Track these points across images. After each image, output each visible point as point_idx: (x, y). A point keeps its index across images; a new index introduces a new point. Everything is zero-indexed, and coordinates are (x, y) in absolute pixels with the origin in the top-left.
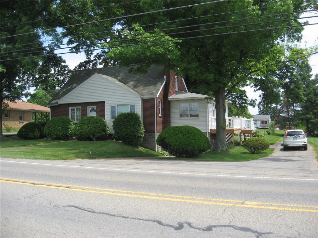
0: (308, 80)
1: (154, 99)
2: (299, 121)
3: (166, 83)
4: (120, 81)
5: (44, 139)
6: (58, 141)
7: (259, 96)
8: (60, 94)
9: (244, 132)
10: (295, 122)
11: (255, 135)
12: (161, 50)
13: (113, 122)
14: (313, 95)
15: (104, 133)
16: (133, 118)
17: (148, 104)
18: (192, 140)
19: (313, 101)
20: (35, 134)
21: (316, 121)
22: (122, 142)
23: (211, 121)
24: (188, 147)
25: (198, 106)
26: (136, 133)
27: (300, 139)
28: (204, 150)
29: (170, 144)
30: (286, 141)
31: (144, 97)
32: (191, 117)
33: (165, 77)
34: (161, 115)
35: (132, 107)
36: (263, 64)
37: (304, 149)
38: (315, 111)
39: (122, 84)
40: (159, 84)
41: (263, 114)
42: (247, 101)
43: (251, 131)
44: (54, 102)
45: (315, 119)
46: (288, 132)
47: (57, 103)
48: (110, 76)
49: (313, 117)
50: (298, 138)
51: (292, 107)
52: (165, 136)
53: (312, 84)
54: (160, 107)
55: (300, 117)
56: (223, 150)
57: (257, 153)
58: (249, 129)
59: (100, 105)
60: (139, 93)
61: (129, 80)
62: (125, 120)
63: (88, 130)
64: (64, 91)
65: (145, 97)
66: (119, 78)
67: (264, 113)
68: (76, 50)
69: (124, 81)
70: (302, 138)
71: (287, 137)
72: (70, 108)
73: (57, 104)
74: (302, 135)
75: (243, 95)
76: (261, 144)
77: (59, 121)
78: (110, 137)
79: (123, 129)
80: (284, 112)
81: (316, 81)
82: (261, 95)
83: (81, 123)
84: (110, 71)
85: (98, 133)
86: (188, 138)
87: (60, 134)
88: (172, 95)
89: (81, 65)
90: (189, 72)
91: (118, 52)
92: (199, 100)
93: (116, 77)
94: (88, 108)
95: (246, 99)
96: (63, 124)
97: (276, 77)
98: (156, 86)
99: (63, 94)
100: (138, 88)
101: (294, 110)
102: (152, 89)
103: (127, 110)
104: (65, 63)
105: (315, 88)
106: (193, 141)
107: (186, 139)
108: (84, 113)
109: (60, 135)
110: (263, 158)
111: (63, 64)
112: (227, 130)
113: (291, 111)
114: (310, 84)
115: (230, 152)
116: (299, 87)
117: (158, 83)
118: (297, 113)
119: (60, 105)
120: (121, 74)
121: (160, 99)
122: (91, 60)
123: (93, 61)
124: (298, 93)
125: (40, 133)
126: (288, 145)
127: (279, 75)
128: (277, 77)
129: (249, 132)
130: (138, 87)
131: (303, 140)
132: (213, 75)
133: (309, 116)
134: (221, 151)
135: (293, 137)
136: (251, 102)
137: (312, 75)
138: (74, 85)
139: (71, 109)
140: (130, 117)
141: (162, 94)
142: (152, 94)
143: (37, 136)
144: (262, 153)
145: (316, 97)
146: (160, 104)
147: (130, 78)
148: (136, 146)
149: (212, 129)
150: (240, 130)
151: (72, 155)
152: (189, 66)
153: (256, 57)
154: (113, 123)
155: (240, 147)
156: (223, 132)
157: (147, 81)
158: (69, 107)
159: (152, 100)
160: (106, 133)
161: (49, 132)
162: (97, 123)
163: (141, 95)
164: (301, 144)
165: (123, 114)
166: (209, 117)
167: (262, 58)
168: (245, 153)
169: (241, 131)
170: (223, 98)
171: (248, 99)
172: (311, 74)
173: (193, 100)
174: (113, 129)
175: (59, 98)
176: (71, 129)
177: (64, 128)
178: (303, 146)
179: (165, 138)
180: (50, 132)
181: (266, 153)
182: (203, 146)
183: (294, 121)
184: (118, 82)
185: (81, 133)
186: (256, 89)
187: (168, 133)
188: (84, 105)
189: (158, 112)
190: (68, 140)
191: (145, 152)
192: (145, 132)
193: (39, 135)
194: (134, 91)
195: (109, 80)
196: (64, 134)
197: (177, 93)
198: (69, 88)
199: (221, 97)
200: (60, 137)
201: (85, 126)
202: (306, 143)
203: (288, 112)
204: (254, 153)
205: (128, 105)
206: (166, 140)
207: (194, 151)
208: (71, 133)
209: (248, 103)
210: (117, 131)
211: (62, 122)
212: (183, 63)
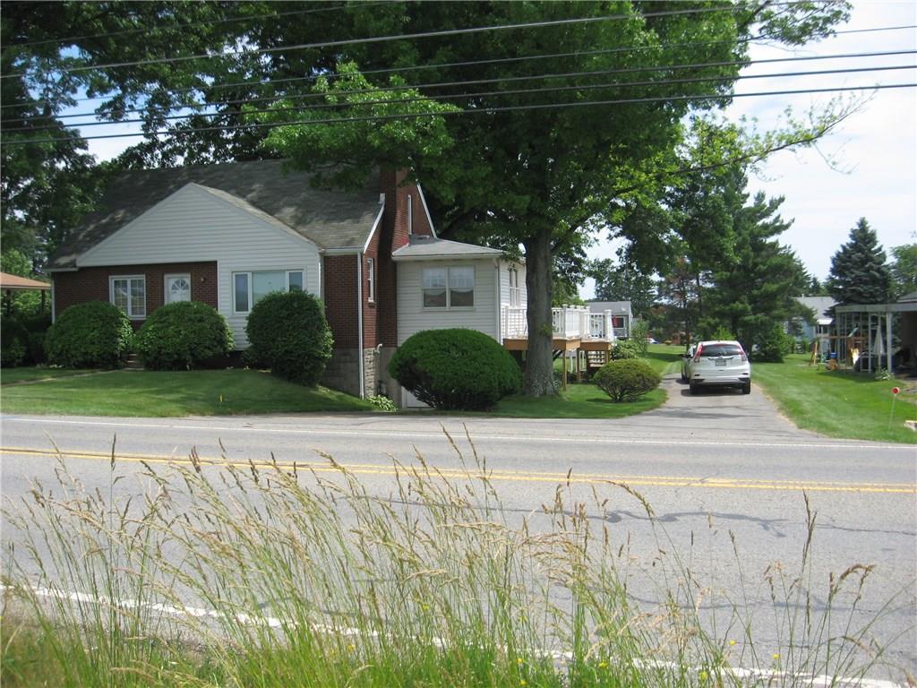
0: (736, 208)
1: (356, 256)
2: (714, 319)
3: (384, 213)
4: (253, 203)
5: (38, 366)
6: (90, 371)
7: (617, 252)
8: (81, 237)
9: (586, 347)
10: (704, 322)
11: (616, 354)
12: (407, 133)
13: (247, 318)
14: (750, 248)
15: (219, 350)
16: (305, 308)
17: (338, 270)
18: (485, 364)
19: (751, 265)
20: (13, 351)
21: (756, 319)
22: (272, 374)
23: (507, 317)
24: (475, 384)
25: (472, 277)
26: (314, 348)
27: (732, 364)
28: (513, 390)
29: (429, 375)
30: (700, 371)
31: (328, 251)
32: (452, 305)
33: (382, 196)
34: (372, 301)
35: (296, 276)
36: (647, 173)
37: (741, 390)
38: (755, 292)
39: (264, 213)
40: (367, 217)
41: (609, 300)
42: (583, 265)
43: (608, 343)
44: (63, 260)
45: (755, 314)
46: (704, 348)
47: (73, 264)
48: (227, 190)
49: (749, 308)
50: (728, 362)
51: (694, 282)
52: (414, 356)
53: (749, 220)
54: (371, 279)
55: (717, 309)
56: (545, 393)
57: (629, 401)
58: (602, 340)
59: (203, 274)
60: (312, 240)
61: (281, 203)
62: (284, 313)
63: (178, 340)
64: (89, 229)
65: (332, 252)
66: (249, 196)
67: (611, 296)
68: (115, 112)
69: (267, 205)
70: (737, 363)
71: (702, 359)
72: (112, 279)
73: (75, 266)
74: (737, 354)
75: (574, 248)
76: (641, 377)
77: (90, 316)
78: (235, 359)
79: (279, 339)
80: (672, 294)
81: (759, 212)
82: (622, 250)
83: (156, 322)
84: (222, 176)
85: (206, 348)
86: (475, 359)
87: (94, 350)
88: (401, 246)
89: (130, 155)
90: (468, 189)
91: (297, 135)
92: (476, 261)
93: (241, 194)
94: (165, 280)
95: (580, 259)
96: (101, 323)
97: (663, 203)
98: (358, 222)
99: (88, 239)
100: (308, 226)
101: (699, 290)
102: (349, 228)
103: (282, 286)
104: (86, 148)
105: (756, 231)
106: (487, 369)
107: (469, 363)
108: (155, 293)
109: (95, 354)
110: (651, 412)
111: (80, 152)
112: (555, 340)
113: (692, 291)
114: (742, 218)
115: (565, 398)
116: (724, 230)
117: (365, 213)
118: (709, 299)
119: (83, 269)
120: (256, 186)
121: (370, 257)
122: (157, 141)
123: (163, 145)
124: (720, 246)
125: (25, 348)
126: (702, 380)
127: (671, 195)
128: (668, 203)
129: (601, 347)
130: (309, 223)
131: (739, 368)
132: (527, 198)
133: (738, 306)
134: (541, 395)
135: (717, 361)
136: (593, 266)
137: (748, 195)
138: (120, 214)
139: (116, 282)
140: (295, 305)
141: (376, 244)
142: (350, 242)
143: (18, 358)
144: (641, 401)
145: (758, 256)
146: (371, 271)
147: (284, 196)
148: (310, 382)
149: (510, 338)
150: (579, 342)
151: (174, 406)
152: (468, 173)
153: (634, 154)
154: (247, 321)
155: (578, 386)
156: (546, 347)
157: (334, 208)
158: (110, 277)
159: (350, 261)
160: (225, 349)
161: (63, 346)
162: (201, 320)
163: (319, 245)
164: (735, 378)
165: (274, 295)
166: (502, 307)
167: (648, 155)
168: (597, 400)
169: (582, 344)
170: (546, 257)
171: (586, 259)
172: (744, 192)
173: (458, 261)
174: (247, 337)
175: (79, 251)
176: (122, 338)
177: (105, 334)
178: (739, 384)
179: (415, 361)
180: (67, 347)
181: (650, 400)
182: (511, 381)
183: (700, 319)
184: (251, 209)
185: (160, 348)
186: (613, 234)
187: (422, 348)
188: (155, 273)
189: (365, 293)
190: (116, 367)
191: (336, 399)
192: (333, 346)
193: (22, 354)
194: (299, 233)
195: (227, 202)
196: (104, 353)
197: (412, 241)
198: (104, 221)
199: (543, 255)
200: (94, 360)
201: (171, 330)
202: (746, 374)
203: (683, 294)
204: (621, 401)
205: (284, 271)
206: (419, 366)
207: (489, 392)
208: (123, 347)
209: (587, 268)
210: (262, 342)
211: (100, 317)
212: (453, 164)
